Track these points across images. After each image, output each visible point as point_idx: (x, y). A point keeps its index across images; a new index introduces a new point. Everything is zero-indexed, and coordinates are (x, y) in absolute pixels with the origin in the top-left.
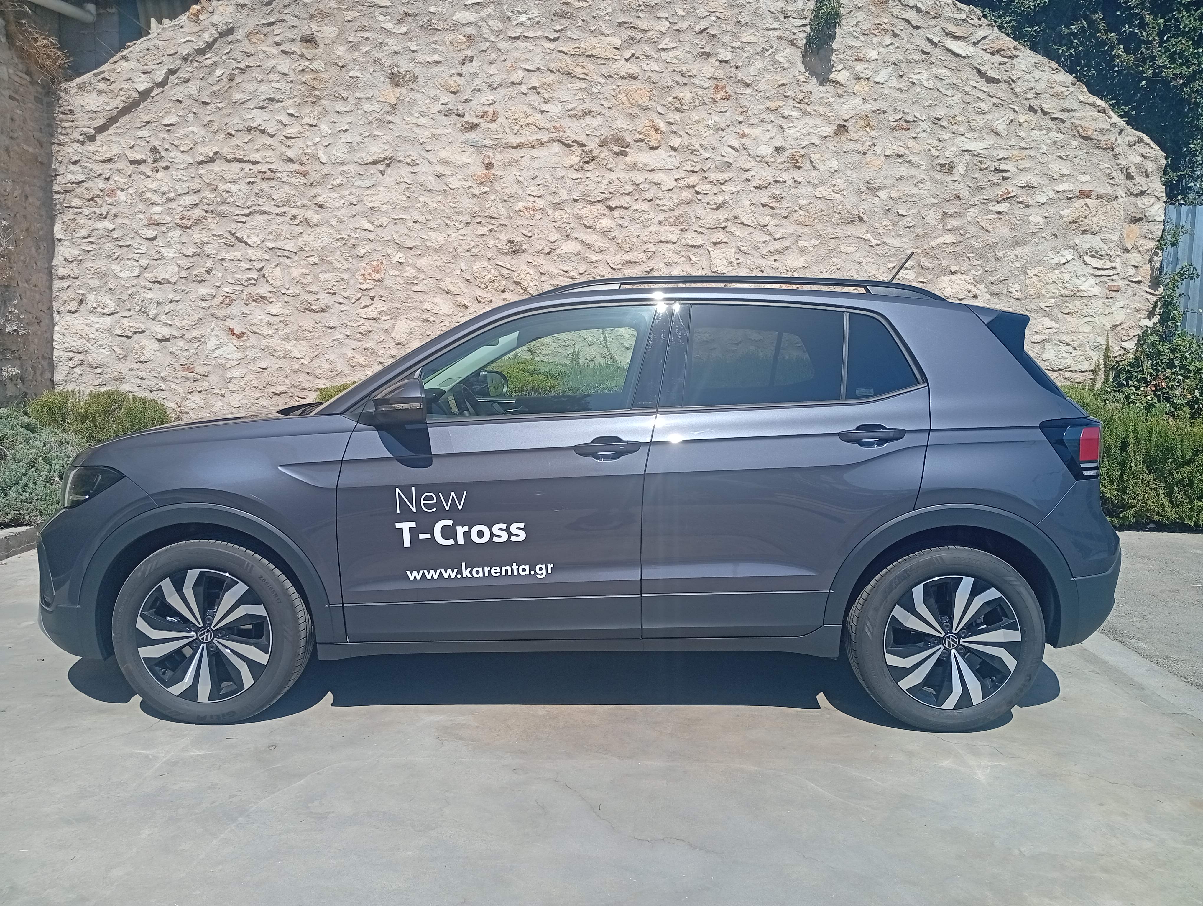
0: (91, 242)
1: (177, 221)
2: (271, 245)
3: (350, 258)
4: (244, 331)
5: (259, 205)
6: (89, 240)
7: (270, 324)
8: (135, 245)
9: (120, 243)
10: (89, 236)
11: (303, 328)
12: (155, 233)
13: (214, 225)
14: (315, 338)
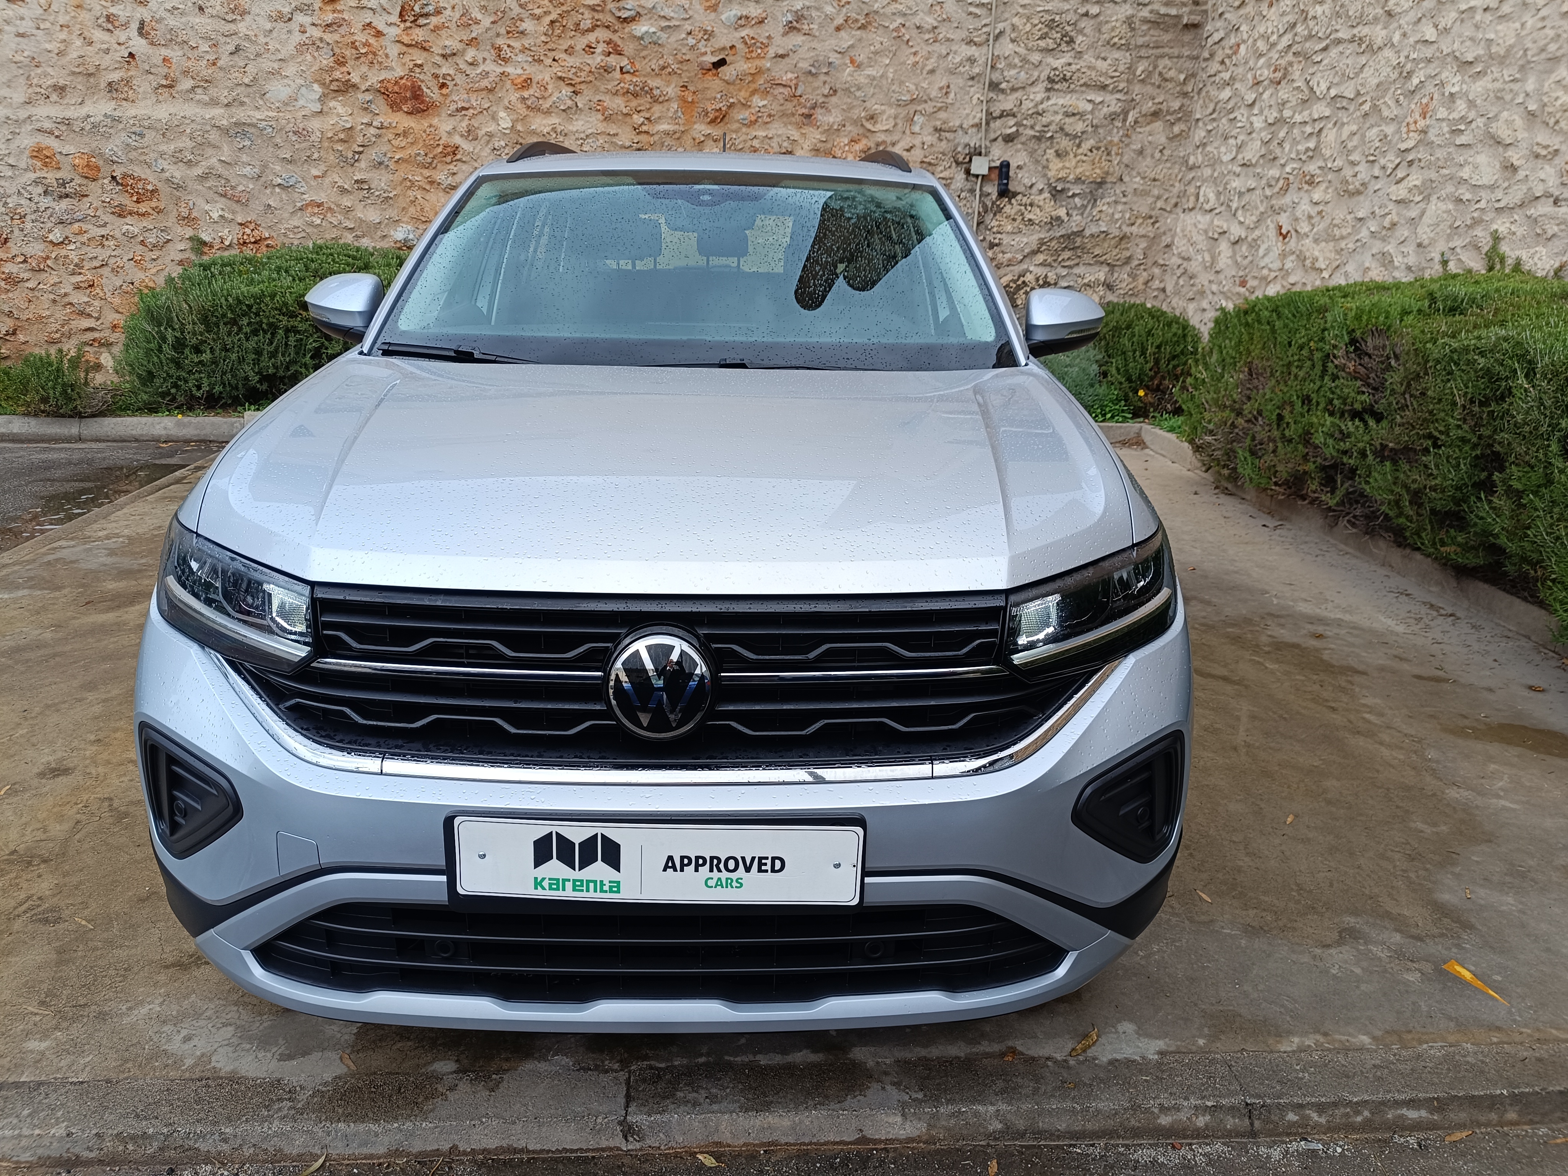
0: (1214, 120)
1: (1272, 76)
2: (1333, 92)
3: (1401, 97)
4: (1290, 228)
5: (1337, 31)
6: (1214, 116)
7: (1310, 217)
8: (1239, 117)
9: (1232, 116)
10: (1214, 111)
11: (1335, 222)
12: (1254, 96)
13: (1298, 73)
14: (1342, 238)
